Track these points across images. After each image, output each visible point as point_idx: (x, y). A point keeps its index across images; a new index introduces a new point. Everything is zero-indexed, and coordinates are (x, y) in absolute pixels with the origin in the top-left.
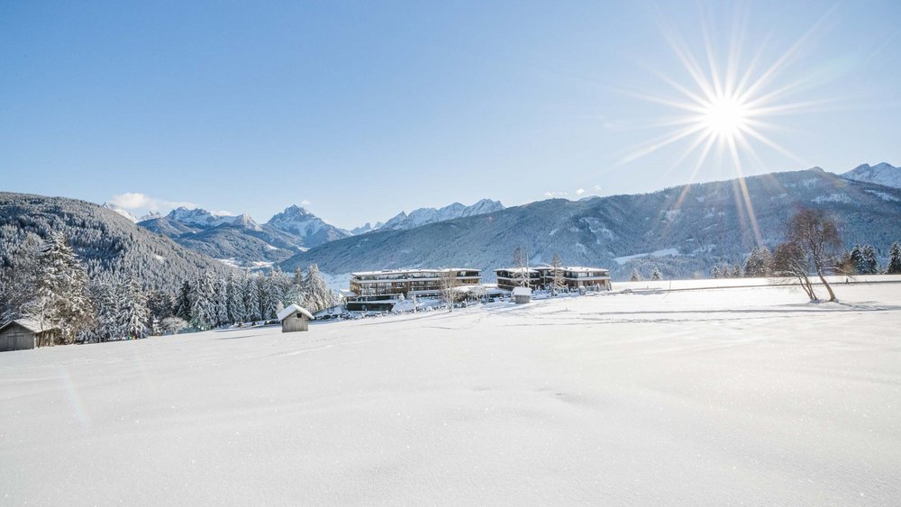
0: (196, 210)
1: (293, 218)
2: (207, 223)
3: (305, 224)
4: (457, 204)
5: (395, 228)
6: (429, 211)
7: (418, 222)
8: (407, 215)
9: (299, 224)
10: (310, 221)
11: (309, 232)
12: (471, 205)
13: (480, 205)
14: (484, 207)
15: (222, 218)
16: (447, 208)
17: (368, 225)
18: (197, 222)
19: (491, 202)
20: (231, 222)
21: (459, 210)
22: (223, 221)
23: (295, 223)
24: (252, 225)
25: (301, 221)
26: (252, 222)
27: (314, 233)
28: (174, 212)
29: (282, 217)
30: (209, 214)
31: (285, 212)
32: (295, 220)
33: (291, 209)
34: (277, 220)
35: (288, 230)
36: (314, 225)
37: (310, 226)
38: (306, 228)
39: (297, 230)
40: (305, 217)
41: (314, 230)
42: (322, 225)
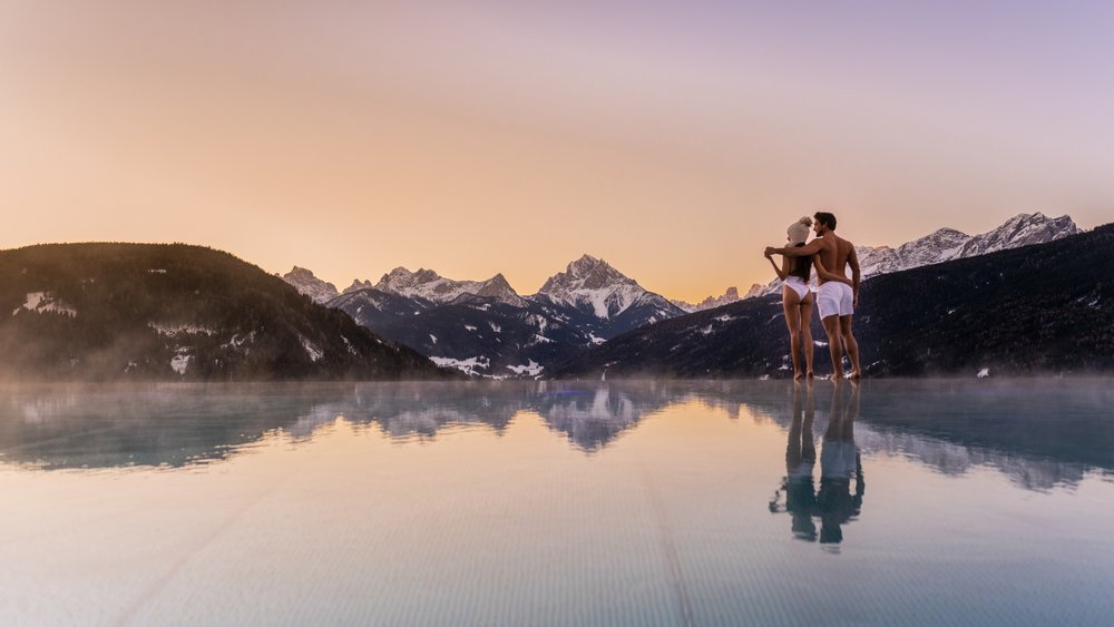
0: (421, 270)
1: (582, 281)
2: (437, 296)
3: (604, 293)
4: (948, 231)
9: (593, 292)
10: (615, 287)
11: (612, 309)
12: (983, 232)
13: (1011, 229)
14: (1024, 233)
15: (460, 285)
16: (920, 243)
17: (732, 291)
18: (421, 295)
19: (1044, 219)
20: (474, 291)
21: (951, 245)
22: (461, 290)
23: (587, 291)
24: (509, 297)
25: (597, 287)
26: (510, 293)
27: (622, 309)
28: (386, 278)
29: (563, 280)
30: (440, 277)
31: (569, 271)
32: (587, 285)
33: (578, 264)
34: (554, 286)
35: (574, 305)
36: (623, 294)
37: (615, 297)
38: (606, 300)
39: (590, 305)
40: (605, 278)
41: (623, 305)
42: (638, 294)
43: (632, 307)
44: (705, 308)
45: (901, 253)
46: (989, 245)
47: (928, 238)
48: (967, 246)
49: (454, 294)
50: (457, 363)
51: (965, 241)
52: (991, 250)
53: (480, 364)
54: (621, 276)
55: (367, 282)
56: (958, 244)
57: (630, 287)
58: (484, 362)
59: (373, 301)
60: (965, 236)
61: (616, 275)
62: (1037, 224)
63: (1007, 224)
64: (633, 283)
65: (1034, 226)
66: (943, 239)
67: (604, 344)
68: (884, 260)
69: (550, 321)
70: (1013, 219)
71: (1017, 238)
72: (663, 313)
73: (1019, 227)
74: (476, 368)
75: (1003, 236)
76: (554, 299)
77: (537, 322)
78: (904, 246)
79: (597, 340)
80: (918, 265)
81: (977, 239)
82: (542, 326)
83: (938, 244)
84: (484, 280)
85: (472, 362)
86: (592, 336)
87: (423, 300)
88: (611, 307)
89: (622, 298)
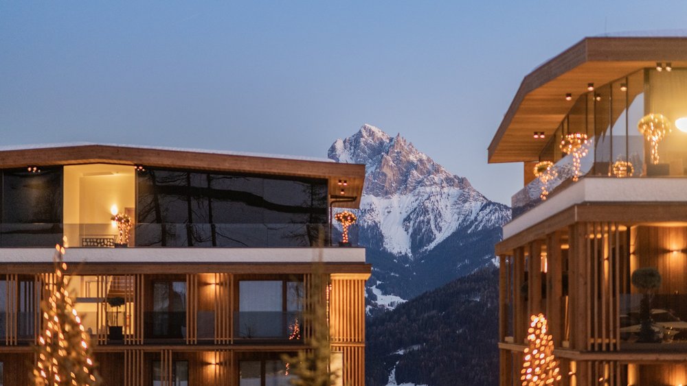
10: (425, 191)
25: (386, 193)
27: (440, 237)
33: (352, 144)
36: (441, 205)
37: (425, 211)
38: (408, 219)
39: (375, 227)
40: (406, 175)
41: (440, 230)
42: (474, 206)
43: (460, 233)
54: (437, 170)
57: (455, 191)
61: (427, 168)
64: (462, 182)
67: (401, 306)
86: (376, 291)
88: (416, 231)
89: (439, 215)
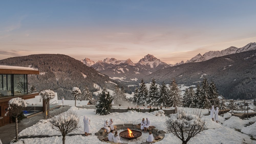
0: (112, 58)
2: (115, 63)
3: (152, 62)
4: (233, 47)
5: (195, 62)
6: (215, 53)
7: (208, 58)
8: (202, 55)
9: (150, 62)
10: (155, 61)
11: (154, 66)
13: (248, 47)
15: (121, 61)
16: (226, 50)
17: (182, 62)
18: (112, 63)
20: (123, 62)
21: (233, 50)
22: (121, 62)
24: (131, 64)
25: (151, 61)
26: (131, 63)
27: (157, 66)
28: (105, 60)
29: (143, 60)
30: (116, 60)
31: (145, 58)
32: (149, 61)
33: (147, 56)
34: (141, 61)
35: (146, 65)
37: (155, 63)
38: (153, 64)
39: (149, 65)
40: (153, 59)
41: (157, 65)
42: (160, 62)
43: (159, 65)
44: (176, 65)
45: (221, 52)
46: (242, 50)
47: (228, 49)
48: (237, 51)
49: (119, 63)
50: (119, 78)
51: (237, 49)
52: (243, 51)
53: (124, 79)
54: (156, 59)
55: (101, 61)
56: (235, 50)
57: (158, 61)
58: (125, 78)
59: (102, 65)
60: (237, 48)
61: (155, 58)
62: (254, 45)
63: (247, 45)
64: (159, 60)
65: (253, 46)
66: (231, 49)
67: (152, 74)
68: (217, 54)
69: (140, 69)
70: (249, 44)
71: (249, 48)
72: (166, 67)
73: (250, 46)
74: (123, 79)
75: (246, 48)
76: (141, 64)
77: (137, 69)
78: (222, 51)
79: (150, 73)
80: (225, 55)
81: (239, 49)
82: (138, 70)
83: (230, 50)
84: (126, 60)
85: (122, 78)
86: (149, 72)
87: (113, 65)
88: (154, 65)
89: (156, 63)
